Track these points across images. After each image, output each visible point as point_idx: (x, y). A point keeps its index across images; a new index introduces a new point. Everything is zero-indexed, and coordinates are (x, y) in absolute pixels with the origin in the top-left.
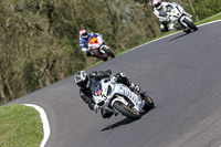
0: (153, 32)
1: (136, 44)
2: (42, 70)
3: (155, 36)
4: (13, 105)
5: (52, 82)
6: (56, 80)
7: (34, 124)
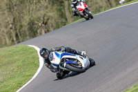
0: (110, 4)
1: (99, 11)
2: (40, 24)
3: (111, 7)
4: (21, 46)
5: (46, 33)
6: (48, 31)
7: (33, 58)
